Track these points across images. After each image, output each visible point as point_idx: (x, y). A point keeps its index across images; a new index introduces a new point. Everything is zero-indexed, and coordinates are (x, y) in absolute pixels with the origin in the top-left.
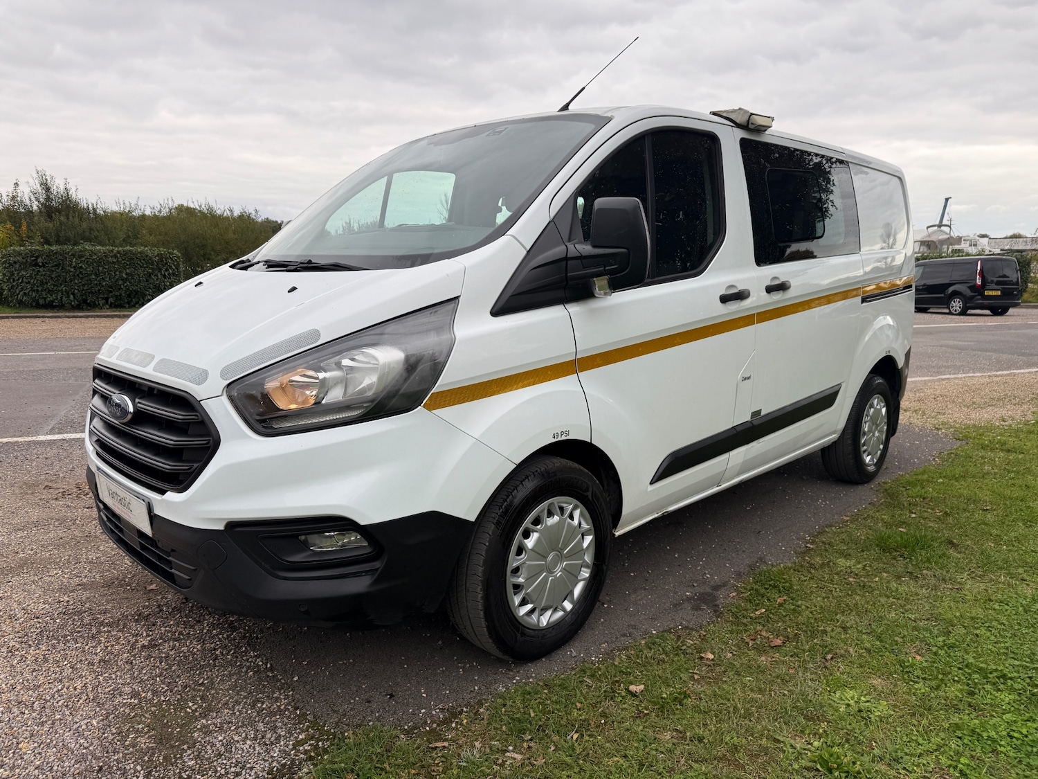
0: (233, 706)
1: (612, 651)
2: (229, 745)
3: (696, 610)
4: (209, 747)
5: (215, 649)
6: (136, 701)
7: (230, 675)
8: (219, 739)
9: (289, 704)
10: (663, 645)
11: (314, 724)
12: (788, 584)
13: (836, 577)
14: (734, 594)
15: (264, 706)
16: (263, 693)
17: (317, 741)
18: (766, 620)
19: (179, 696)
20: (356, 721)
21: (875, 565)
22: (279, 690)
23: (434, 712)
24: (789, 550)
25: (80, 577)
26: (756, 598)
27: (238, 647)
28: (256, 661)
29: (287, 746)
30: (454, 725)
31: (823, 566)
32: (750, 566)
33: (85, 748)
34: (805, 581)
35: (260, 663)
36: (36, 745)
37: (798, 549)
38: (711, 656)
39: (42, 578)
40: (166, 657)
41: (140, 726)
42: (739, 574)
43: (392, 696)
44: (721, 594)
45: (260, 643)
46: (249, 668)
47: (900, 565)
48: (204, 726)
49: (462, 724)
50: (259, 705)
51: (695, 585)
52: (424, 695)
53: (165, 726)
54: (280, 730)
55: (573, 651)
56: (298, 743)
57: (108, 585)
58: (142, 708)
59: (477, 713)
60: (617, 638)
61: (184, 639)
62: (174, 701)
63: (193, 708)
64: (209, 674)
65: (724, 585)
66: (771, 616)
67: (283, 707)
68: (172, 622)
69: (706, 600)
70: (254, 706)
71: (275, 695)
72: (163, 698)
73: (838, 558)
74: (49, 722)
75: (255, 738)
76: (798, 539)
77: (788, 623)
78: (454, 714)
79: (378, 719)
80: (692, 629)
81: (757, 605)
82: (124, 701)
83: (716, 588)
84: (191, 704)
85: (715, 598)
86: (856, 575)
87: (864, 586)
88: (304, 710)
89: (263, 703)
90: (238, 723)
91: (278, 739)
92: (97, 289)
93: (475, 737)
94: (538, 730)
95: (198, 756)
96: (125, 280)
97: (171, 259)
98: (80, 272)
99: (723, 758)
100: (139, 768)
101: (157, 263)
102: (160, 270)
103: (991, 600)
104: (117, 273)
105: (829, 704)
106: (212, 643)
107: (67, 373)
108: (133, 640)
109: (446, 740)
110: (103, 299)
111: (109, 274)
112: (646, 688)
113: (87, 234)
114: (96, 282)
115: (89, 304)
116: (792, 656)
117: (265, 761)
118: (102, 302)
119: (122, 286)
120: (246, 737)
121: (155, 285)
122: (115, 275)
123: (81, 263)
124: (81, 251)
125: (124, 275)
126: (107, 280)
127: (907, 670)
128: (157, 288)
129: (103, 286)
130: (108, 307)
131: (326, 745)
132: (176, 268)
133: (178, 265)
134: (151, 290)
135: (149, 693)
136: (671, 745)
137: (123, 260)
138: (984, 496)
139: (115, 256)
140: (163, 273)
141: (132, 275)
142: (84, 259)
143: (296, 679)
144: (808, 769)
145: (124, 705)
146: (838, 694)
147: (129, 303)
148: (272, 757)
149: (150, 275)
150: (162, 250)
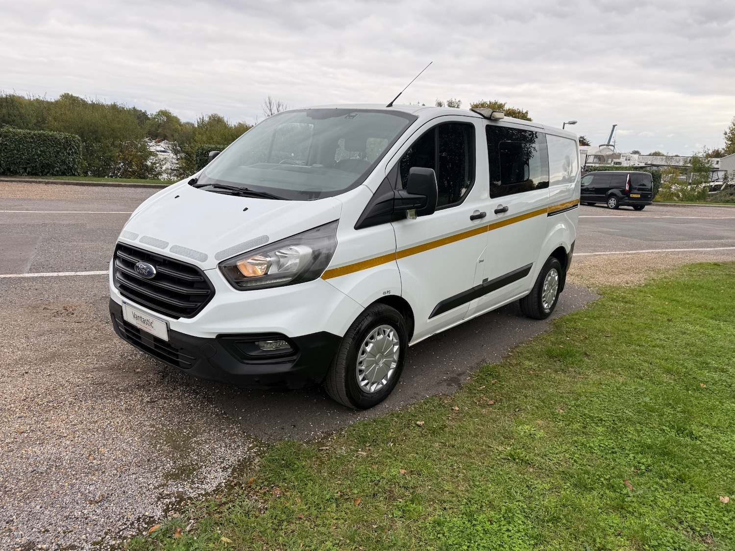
0: (209, 432)
1: (406, 405)
2: (213, 449)
3: (449, 386)
4: (202, 450)
5: (189, 404)
6: (154, 429)
7: (202, 417)
8: (207, 447)
9: (239, 430)
10: (433, 403)
11: (256, 440)
12: (497, 374)
13: (523, 371)
14: (469, 378)
15: (226, 431)
16: (223, 425)
17: (260, 447)
18: (485, 392)
19: (177, 427)
20: (278, 438)
21: (545, 365)
22: (232, 424)
23: (318, 434)
24: (499, 355)
25: (93, 364)
26: (480, 380)
27: (202, 402)
28: (215, 409)
29: (244, 450)
30: (330, 439)
31: (517, 364)
32: (477, 364)
33: (136, 451)
34: (507, 372)
35: (218, 411)
36: (108, 449)
38: (457, 408)
41: (161, 441)
42: (472, 368)
43: (294, 426)
44: (462, 378)
45: (215, 400)
46: (212, 413)
47: (558, 365)
48: (195, 442)
49: (334, 439)
50: (223, 431)
51: (449, 373)
52: (312, 426)
53: (174, 441)
54: (238, 443)
55: (386, 405)
56: (249, 449)
58: (158, 433)
59: (340, 434)
60: (408, 399)
61: (169, 398)
62: (175, 429)
63: (187, 433)
64: (190, 416)
65: (464, 373)
66: (488, 389)
67: (236, 432)
68: (159, 390)
69: (454, 381)
70: (220, 432)
71: (231, 426)
72: (168, 428)
73: (525, 361)
74: (111, 439)
75: (226, 446)
76: (504, 350)
77: (497, 393)
78: (329, 435)
79: (290, 437)
80: (447, 395)
81: (481, 384)
82: (148, 429)
83: (460, 375)
84: (185, 431)
85: (459, 380)
86: (534, 370)
87: (538, 376)
90: (214, 439)
91: (238, 446)
92: (18, 161)
93: (342, 445)
94: (373, 441)
95: (198, 455)
96: (39, 156)
97: (74, 141)
98: (6, 148)
99: (464, 454)
100: (168, 460)
101: (64, 144)
102: (66, 149)
103: (601, 384)
104: (34, 150)
105: (516, 432)
106: (187, 400)
107: (22, 228)
108: (140, 399)
109: (327, 446)
110: (23, 168)
111: (27, 150)
112: (425, 423)
113: (7, 118)
114: (17, 156)
115: (12, 172)
116: (498, 409)
117: (235, 456)
118: (22, 171)
119: (37, 160)
120: (221, 446)
121: (62, 160)
122: (32, 151)
123: (6, 141)
124: (6, 132)
125: (39, 152)
126: (26, 154)
127: (555, 416)
128: (63, 162)
129: (22, 159)
130: (26, 175)
131: (265, 449)
132: (77, 148)
133: (79, 146)
134: (58, 164)
135: (160, 426)
136: (438, 449)
137: (38, 140)
138: (608, 328)
139: (32, 138)
140: (68, 152)
141: (45, 152)
142: (8, 138)
143: (240, 418)
144: (504, 459)
145: (148, 431)
146: (520, 427)
147: (42, 172)
148: (238, 455)
149: (58, 153)
150: (67, 135)
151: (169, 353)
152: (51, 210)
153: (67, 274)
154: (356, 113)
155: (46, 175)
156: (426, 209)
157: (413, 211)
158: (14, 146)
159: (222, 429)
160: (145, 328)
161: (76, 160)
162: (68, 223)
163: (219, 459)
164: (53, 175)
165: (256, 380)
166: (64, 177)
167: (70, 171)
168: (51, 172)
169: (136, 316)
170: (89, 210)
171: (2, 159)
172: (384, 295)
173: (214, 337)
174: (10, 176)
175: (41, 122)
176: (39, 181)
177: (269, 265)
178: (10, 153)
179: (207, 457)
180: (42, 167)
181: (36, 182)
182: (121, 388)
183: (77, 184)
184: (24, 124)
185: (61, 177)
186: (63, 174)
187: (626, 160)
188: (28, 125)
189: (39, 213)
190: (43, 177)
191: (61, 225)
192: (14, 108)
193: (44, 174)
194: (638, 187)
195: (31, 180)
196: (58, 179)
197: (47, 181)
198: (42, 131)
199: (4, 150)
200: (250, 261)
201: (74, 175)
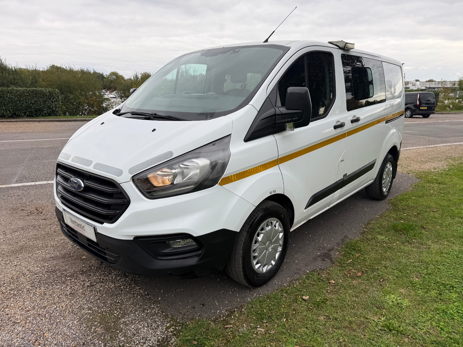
0: (135, 312)
1: (292, 281)
2: (137, 330)
3: (323, 261)
4: (129, 331)
5: (120, 286)
6: (91, 312)
7: (130, 298)
8: (132, 327)
9: (159, 310)
10: (313, 277)
11: (172, 319)
12: (360, 248)
13: (378, 244)
14: (338, 253)
15: (148, 312)
16: (147, 306)
17: (176, 327)
18: (352, 264)
19: (109, 309)
20: (190, 317)
21: (393, 238)
22: (153, 304)
23: (223, 312)
24: (356, 232)
25: (50, 254)
26: (347, 255)
27: (130, 285)
28: (140, 291)
29: (163, 329)
30: (233, 317)
31: (372, 239)
32: (342, 240)
33: (74, 335)
34: (366, 246)
35: (142, 292)
36: (51, 334)
37: (360, 231)
38: (334, 282)
39: (33, 255)
40: (99, 291)
41: (96, 323)
42: (338, 244)
43: (203, 305)
44: (332, 253)
45: (140, 283)
46: (137, 294)
47: (403, 237)
48: (124, 322)
49: (236, 317)
50: (146, 311)
51: (321, 249)
52: (217, 304)
53: (106, 322)
54: (158, 323)
55: (275, 281)
56: (167, 328)
57: (64, 257)
58: (94, 315)
59: (241, 311)
60: (293, 275)
61: (105, 282)
62: (108, 311)
63: (117, 314)
64: (120, 298)
65: (333, 249)
66: (355, 262)
67: (157, 312)
68: (98, 274)
69: (326, 256)
70: (144, 312)
71: (152, 307)
72: (103, 310)
73: (377, 235)
74: (55, 323)
75: (148, 326)
76: (360, 227)
77: (362, 266)
78: (232, 312)
79: (199, 315)
80: (323, 270)
81: (348, 258)
82: (86, 312)
83: (330, 250)
84: (116, 312)
85: (330, 255)
86: (386, 243)
88: (166, 313)
89: (148, 310)
90: (139, 320)
91: (158, 326)
92: (20, 108)
93: (243, 322)
94: (269, 318)
95: (125, 336)
96: (33, 104)
97: (55, 94)
98: (12, 100)
99: (346, 327)
100: (100, 342)
101: (49, 95)
102: (50, 99)
103: (442, 253)
104: (30, 100)
105: (385, 301)
106: (118, 284)
107: (16, 152)
108: (82, 283)
109: (231, 324)
110: (23, 113)
111: (26, 101)
112: (310, 298)
113: (13, 81)
114: (19, 105)
115: (17, 116)
116: (366, 280)
117: (155, 336)
118: (23, 114)
119: (32, 107)
120: (144, 326)
121: (48, 106)
122: (29, 101)
123: (12, 95)
124: (11, 90)
125: (33, 101)
126: (25, 104)
127: (414, 285)
128: (49, 107)
129: (23, 107)
130: (26, 116)
131: (180, 328)
132: (58, 98)
133: (58, 96)
134: (46, 109)
135: (96, 308)
136: (324, 322)
137: (32, 94)
138: (433, 205)
139: (28, 93)
140: (51, 100)
141: (37, 102)
142: (13, 94)
143: (160, 299)
144: (381, 330)
145: (86, 313)
146: (388, 297)
147: (36, 114)
148: (157, 335)
149: (45, 101)
150: (51, 89)
151: (99, 250)
152: (38, 139)
153: (41, 183)
154: (240, 49)
155: (38, 116)
156: (302, 122)
157: (291, 124)
158: (17, 99)
159: (144, 309)
160: (79, 231)
161: (57, 106)
162: (47, 147)
163: (142, 339)
164: (43, 116)
165: (169, 273)
166: (50, 117)
167: (53, 113)
168: (41, 114)
169: (72, 221)
170: (63, 137)
171: (10, 107)
172: (271, 195)
173: (132, 239)
174: (16, 118)
175: (34, 82)
176: (34, 120)
177: (175, 176)
178: (15, 103)
179: (132, 338)
180: (36, 111)
181: (32, 121)
182: (68, 275)
183: (58, 121)
184: (24, 84)
185: (48, 117)
186: (50, 115)
187: (413, 85)
188: (26, 85)
189: (30, 141)
190: (37, 118)
191: (42, 148)
192: (17, 75)
193: (37, 116)
194: (425, 102)
195: (29, 120)
196: (46, 118)
197: (39, 120)
198: (34, 88)
199: (11, 102)
200: (159, 173)
201: (56, 115)
